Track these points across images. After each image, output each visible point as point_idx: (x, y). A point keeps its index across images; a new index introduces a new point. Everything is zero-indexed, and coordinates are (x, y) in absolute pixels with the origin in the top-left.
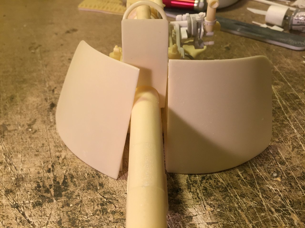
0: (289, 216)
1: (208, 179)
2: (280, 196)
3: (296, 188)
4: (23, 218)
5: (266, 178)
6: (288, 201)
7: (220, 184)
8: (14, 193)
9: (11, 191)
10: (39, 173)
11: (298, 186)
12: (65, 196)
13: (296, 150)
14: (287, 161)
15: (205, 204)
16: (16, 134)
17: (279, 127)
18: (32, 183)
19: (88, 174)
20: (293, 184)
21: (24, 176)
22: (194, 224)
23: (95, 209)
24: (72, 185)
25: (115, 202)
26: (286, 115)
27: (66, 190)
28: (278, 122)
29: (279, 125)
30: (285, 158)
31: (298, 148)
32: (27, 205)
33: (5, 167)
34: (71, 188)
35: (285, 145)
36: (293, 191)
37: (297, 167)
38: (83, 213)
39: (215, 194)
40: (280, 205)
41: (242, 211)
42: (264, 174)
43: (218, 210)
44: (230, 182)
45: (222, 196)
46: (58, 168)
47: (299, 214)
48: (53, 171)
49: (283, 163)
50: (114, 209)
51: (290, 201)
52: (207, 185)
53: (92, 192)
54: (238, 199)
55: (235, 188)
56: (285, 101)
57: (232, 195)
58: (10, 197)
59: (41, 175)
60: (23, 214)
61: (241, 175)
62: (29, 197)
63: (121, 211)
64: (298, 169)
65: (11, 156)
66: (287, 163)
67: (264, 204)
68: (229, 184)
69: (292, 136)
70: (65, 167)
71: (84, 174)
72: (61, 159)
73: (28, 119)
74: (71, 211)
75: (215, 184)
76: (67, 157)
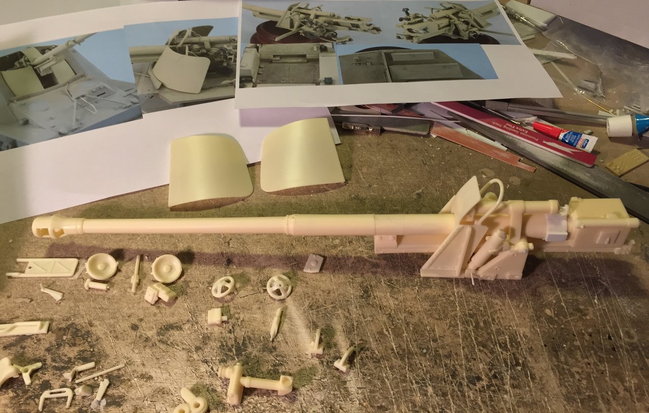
0: (425, 388)
1: (365, 350)
2: (423, 370)
3: (440, 365)
4: (212, 372)
5: (416, 354)
6: (428, 376)
7: (375, 356)
8: (203, 350)
9: (200, 348)
10: (221, 333)
11: (442, 364)
12: (245, 355)
13: (452, 328)
14: (440, 339)
15: (359, 372)
16: (198, 292)
17: (444, 303)
18: (216, 341)
19: (263, 337)
20: (438, 361)
21: (209, 335)
22: (347, 388)
23: (269, 369)
24: (250, 346)
25: (285, 364)
26: (455, 289)
27: (245, 350)
29: (445, 301)
30: (439, 336)
31: (454, 327)
32: (214, 361)
33: (192, 325)
34: (250, 349)
35: (443, 323)
36: (436, 367)
37: (447, 345)
38: (259, 371)
39: (369, 364)
40: (420, 378)
41: (388, 380)
42: (416, 349)
43: (369, 378)
44: (384, 354)
45: (374, 366)
46: (237, 329)
47: (434, 387)
48: (233, 332)
49: (435, 341)
50: (284, 370)
51: (430, 376)
52: (364, 355)
53: (267, 354)
54: (387, 370)
55: (387, 360)
57: (383, 366)
58: (200, 353)
59: (224, 335)
60: (212, 369)
61: (395, 348)
62: (215, 354)
63: (290, 372)
64: (447, 347)
65: (196, 315)
66: (439, 341)
67: (408, 376)
68: (382, 356)
69: (453, 313)
70: (243, 329)
71: (260, 337)
72: (239, 320)
73: (207, 276)
74: (250, 369)
75: (371, 355)
76: (245, 319)
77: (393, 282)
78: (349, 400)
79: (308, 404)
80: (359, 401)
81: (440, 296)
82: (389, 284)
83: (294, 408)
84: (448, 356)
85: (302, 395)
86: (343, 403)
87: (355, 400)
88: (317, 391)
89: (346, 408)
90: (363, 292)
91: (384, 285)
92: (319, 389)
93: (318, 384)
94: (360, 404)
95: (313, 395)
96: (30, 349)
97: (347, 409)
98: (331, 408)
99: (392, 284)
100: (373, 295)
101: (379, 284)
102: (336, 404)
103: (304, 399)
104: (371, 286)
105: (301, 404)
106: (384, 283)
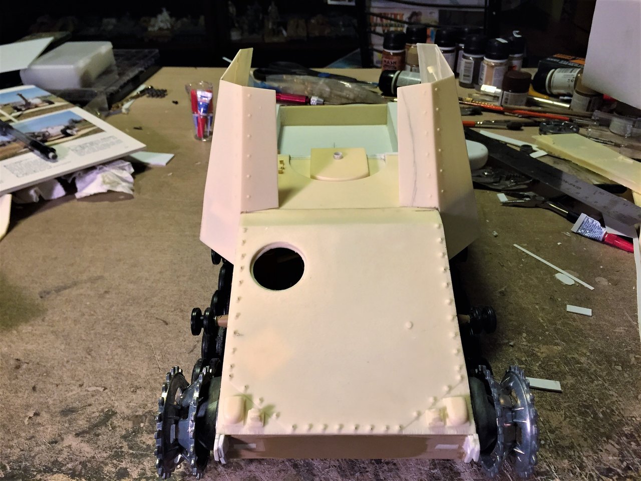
84: (572, 447)
96: (104, 436)
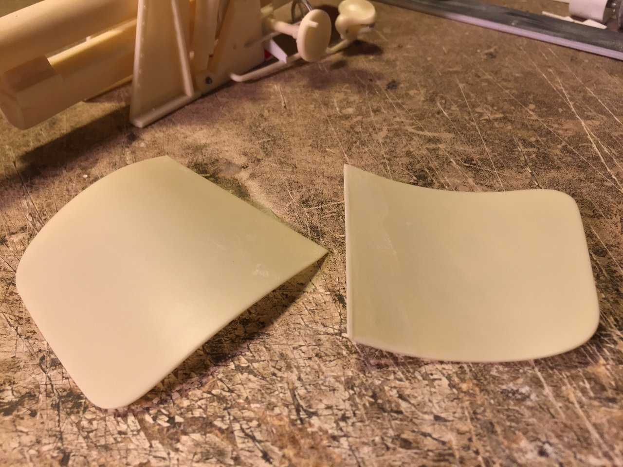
14: (611, 250)
17: (595, 191)
26: (609, 170)
28: (592, 182)
29: (596, 188)
30: (606, 245)
33: (31, 235)
35: (606, 222)
56: (607, 147)
65: (43, 218)
66: (610, 253)
77: (475, 162)
78: (420, 378)
79: (310, 388)
80: (449, 378)
81: (582, 180)
82: (467, 165)
83: (273, 400)
85: (294, 370)
86: (406, 384)
87: (435, 376)
88: (332, 358)
89: (415, 397)
90: (415, 178)
91: (458, 167)
92: (339, 354)
93: (333, 343)
94: (452, 386)
95: (324, 369)
97: (419, 398)
98: (374, 396)
99: (475, 165)
100: (439, 182)
101: (445, 166)
102: (386, 388)
103: (299, 379)
104: (430, 169)
105: (293, 390)
106: (458, 164)
